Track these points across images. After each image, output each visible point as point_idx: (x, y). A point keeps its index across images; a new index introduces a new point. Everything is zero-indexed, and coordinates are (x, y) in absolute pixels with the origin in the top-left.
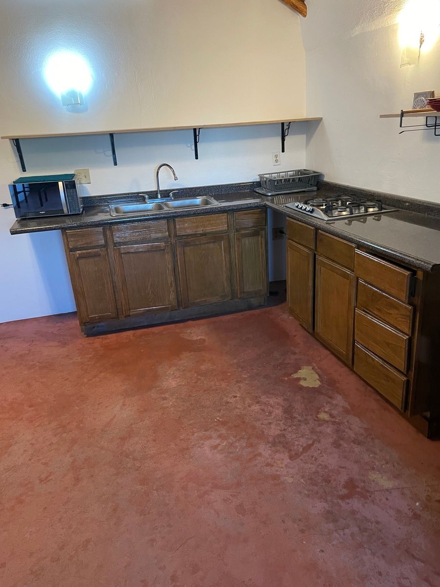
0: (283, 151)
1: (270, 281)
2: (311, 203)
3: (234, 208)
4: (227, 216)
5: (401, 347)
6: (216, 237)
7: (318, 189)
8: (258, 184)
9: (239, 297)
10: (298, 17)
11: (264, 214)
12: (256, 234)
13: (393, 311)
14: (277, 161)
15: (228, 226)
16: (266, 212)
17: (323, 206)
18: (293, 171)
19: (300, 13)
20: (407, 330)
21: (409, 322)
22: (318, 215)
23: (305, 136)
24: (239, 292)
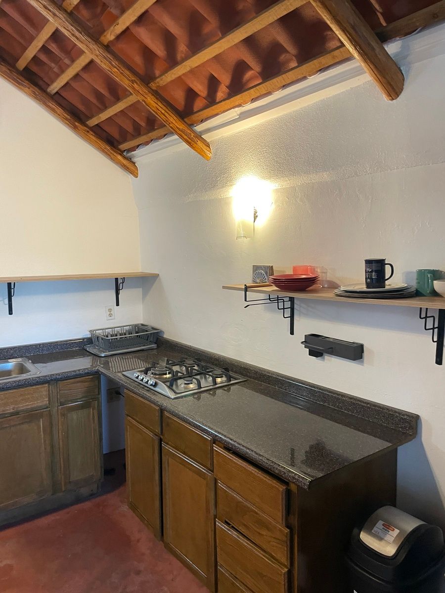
0: (118, 304)
1: (104, 453)
2: (153, 371)
3: (58, 377)
4: (49, 387)
5: (280, 583)
6: (32, 416)
7: (158, 346)
8: (89, 341)
9: (63, 489)
10: (129, 177)
11: (96, 382)
12: (85, 406)
13: (264, 532)
14: (110, 315)
15: (49, 400)
16: (99, 379)
17: (166, 374)
18: (130, 326)
19: (131, 173)
20: (284, 560)
21: (285, 549)
22: (163, 391)
23: (141, 289)
24: (63, 483)
